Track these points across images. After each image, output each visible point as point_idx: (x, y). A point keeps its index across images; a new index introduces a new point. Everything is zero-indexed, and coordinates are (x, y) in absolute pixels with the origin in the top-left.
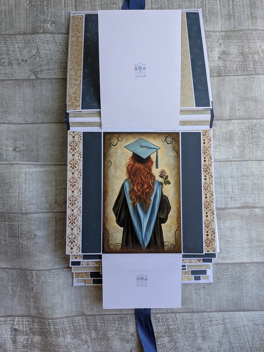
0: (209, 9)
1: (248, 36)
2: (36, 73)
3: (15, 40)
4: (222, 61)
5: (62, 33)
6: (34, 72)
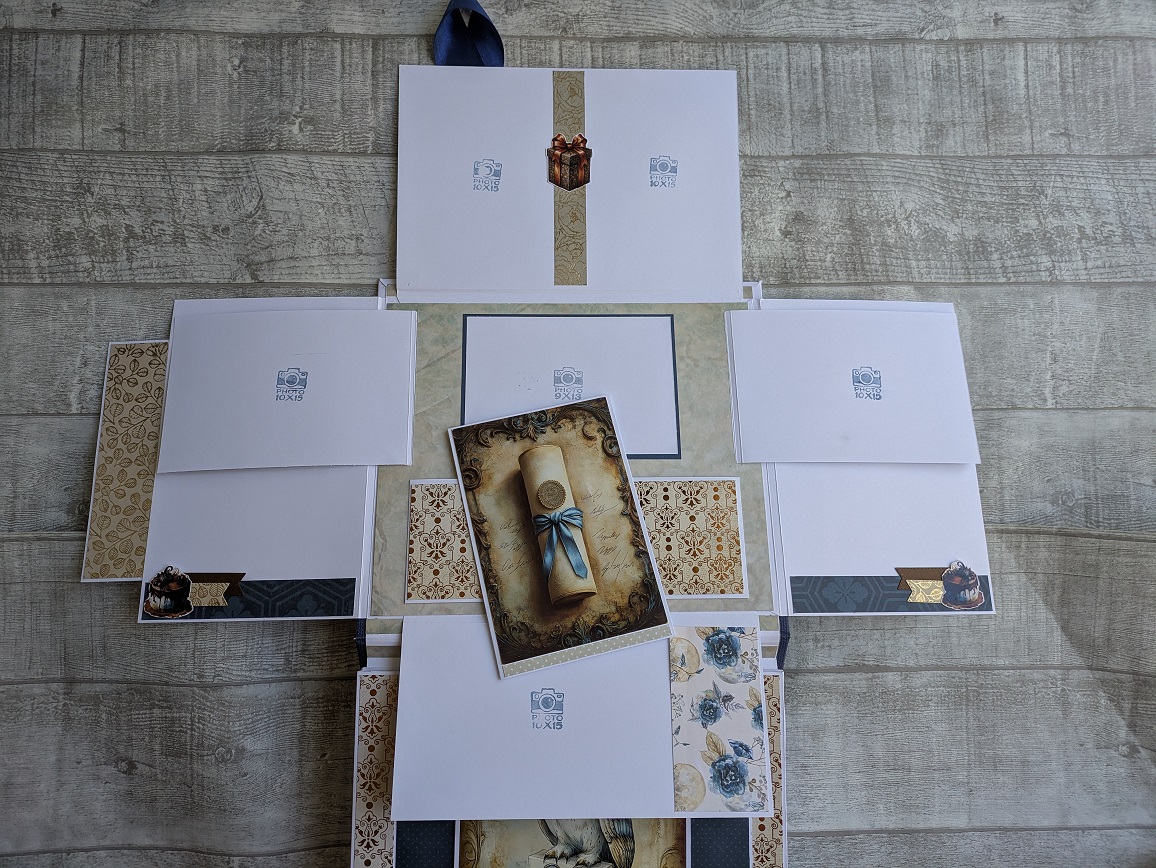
0: (758, 93)
1: (868, 172)
2: (254, 267)
3: (196, 168)
4: (793, 243)
5: (334, 152)
6: (248, 265)
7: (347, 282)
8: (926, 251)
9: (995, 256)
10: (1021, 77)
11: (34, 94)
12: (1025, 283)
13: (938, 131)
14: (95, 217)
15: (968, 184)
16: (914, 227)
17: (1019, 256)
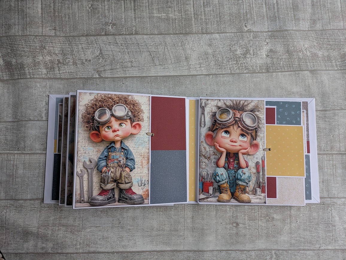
1: (292, 36)
2: (99, 72)
3: (79, 41)
4: (270, 59)
5: (123, 34)
6: (97, 72)
7: (128, 76)
8: (312, 60)
9: (334, 61)
10: (339, 4)
11: (26, 18)
12: (343, 69)
13: (314, 22)
14: (47, 57)
15: (324, 39)
16: (308, 52)
17: (341, 61)
